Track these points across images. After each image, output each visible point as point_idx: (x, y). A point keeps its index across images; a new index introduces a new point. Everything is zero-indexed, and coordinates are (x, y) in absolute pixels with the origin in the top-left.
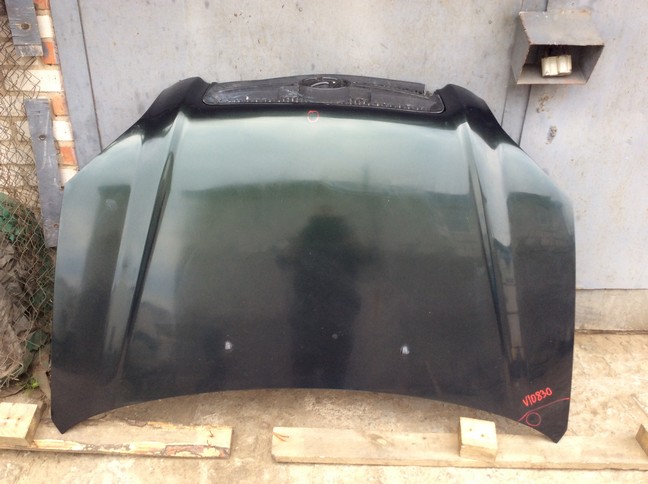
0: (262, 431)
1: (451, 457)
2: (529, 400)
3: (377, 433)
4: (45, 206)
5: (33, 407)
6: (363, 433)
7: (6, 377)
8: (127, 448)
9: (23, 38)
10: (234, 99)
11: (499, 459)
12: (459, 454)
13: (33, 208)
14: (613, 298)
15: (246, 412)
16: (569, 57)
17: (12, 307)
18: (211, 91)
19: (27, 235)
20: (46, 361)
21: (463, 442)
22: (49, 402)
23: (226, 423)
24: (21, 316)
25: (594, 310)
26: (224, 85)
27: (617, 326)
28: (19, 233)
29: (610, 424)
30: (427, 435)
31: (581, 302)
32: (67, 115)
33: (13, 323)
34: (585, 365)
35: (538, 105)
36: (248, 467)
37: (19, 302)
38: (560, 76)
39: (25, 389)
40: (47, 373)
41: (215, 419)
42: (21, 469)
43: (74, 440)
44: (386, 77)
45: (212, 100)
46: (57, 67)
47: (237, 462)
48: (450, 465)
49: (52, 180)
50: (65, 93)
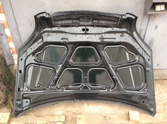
1: (126, 122)
4: (5, 54)
6: (102, 116)
8: (36, 123)
12: (129, 121)
13: (2, 54)
16: (164, 5)
24: (2, 85)
32: (9, 27)
35: (153, 19)
38: (161, 11)
39: (6, 105)
40: (12, 100)
46: (4, 13)
49: (6, 47)
50: (7, 21)
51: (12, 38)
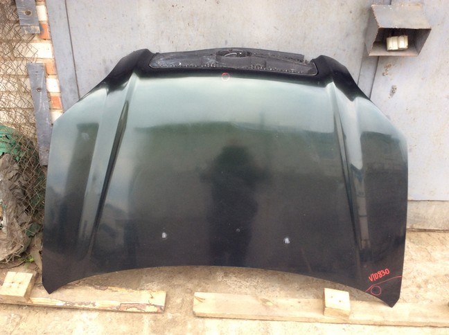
0: (186, 295)
1: (318, 315)
2: (373, 277)
3: (266, 298)
4: (40, 137)
5: (30, 275)
6: (257, 298)
7: (12, 254)
8: (94, 304)
9: (26, 21)
10: (171, 64)
11: (351, 318)
12: (323, 314)
13: (32, 138)
14: (434, 207)
15: (175, 282)
16: (406, 37)
17: (17, 207)
18: (155, 58)
19: (28, 156)
20: (39, 244)
21: (326, 305)
22: (41, 273)
23: (162, 289)
24: (23, 212)
25: (420, 215)
26: (164, 55)
27: (437, 226)
28: (22, 155)
29: (430, 295)
30: (301, 300)
31: (411, 209)
32: (56, 74)
33: (17, 217)
34: (413, 253)
35: (383, 71)
36: (176, 319)
37: (22, 203)
38: (400, 50)
39: (24, 262)
40: (40, 252)
41: (155, 286)
42: (21, 318)
43: (58, 298)
44: (277, 50)
45: (155, 65)
46: (50, 41)
47: (169, 316)
48: (317, 321)
49: (45, 120)
50: (55, 59)
51: (60, 100)
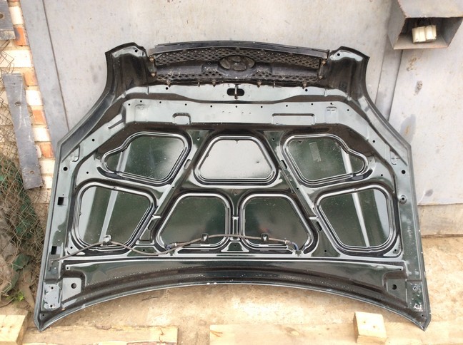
0: (200, 327)
1: (350, 344)
3: (291, 326)
4: (22, 158)
6: (280, 327)
14: (462, 210)
16: (434, 27)
20: (29, 277)
28: (3, 180)
32: (37, 85)
33: (2, 251)
35: (408, 65)
38: (427, 42)
39: (13, 301)
40: (30, 288)
43: (54, 342)
46: (27, 48)
49: (27, 137)
50: (34, 67)
51: (43, 114)
